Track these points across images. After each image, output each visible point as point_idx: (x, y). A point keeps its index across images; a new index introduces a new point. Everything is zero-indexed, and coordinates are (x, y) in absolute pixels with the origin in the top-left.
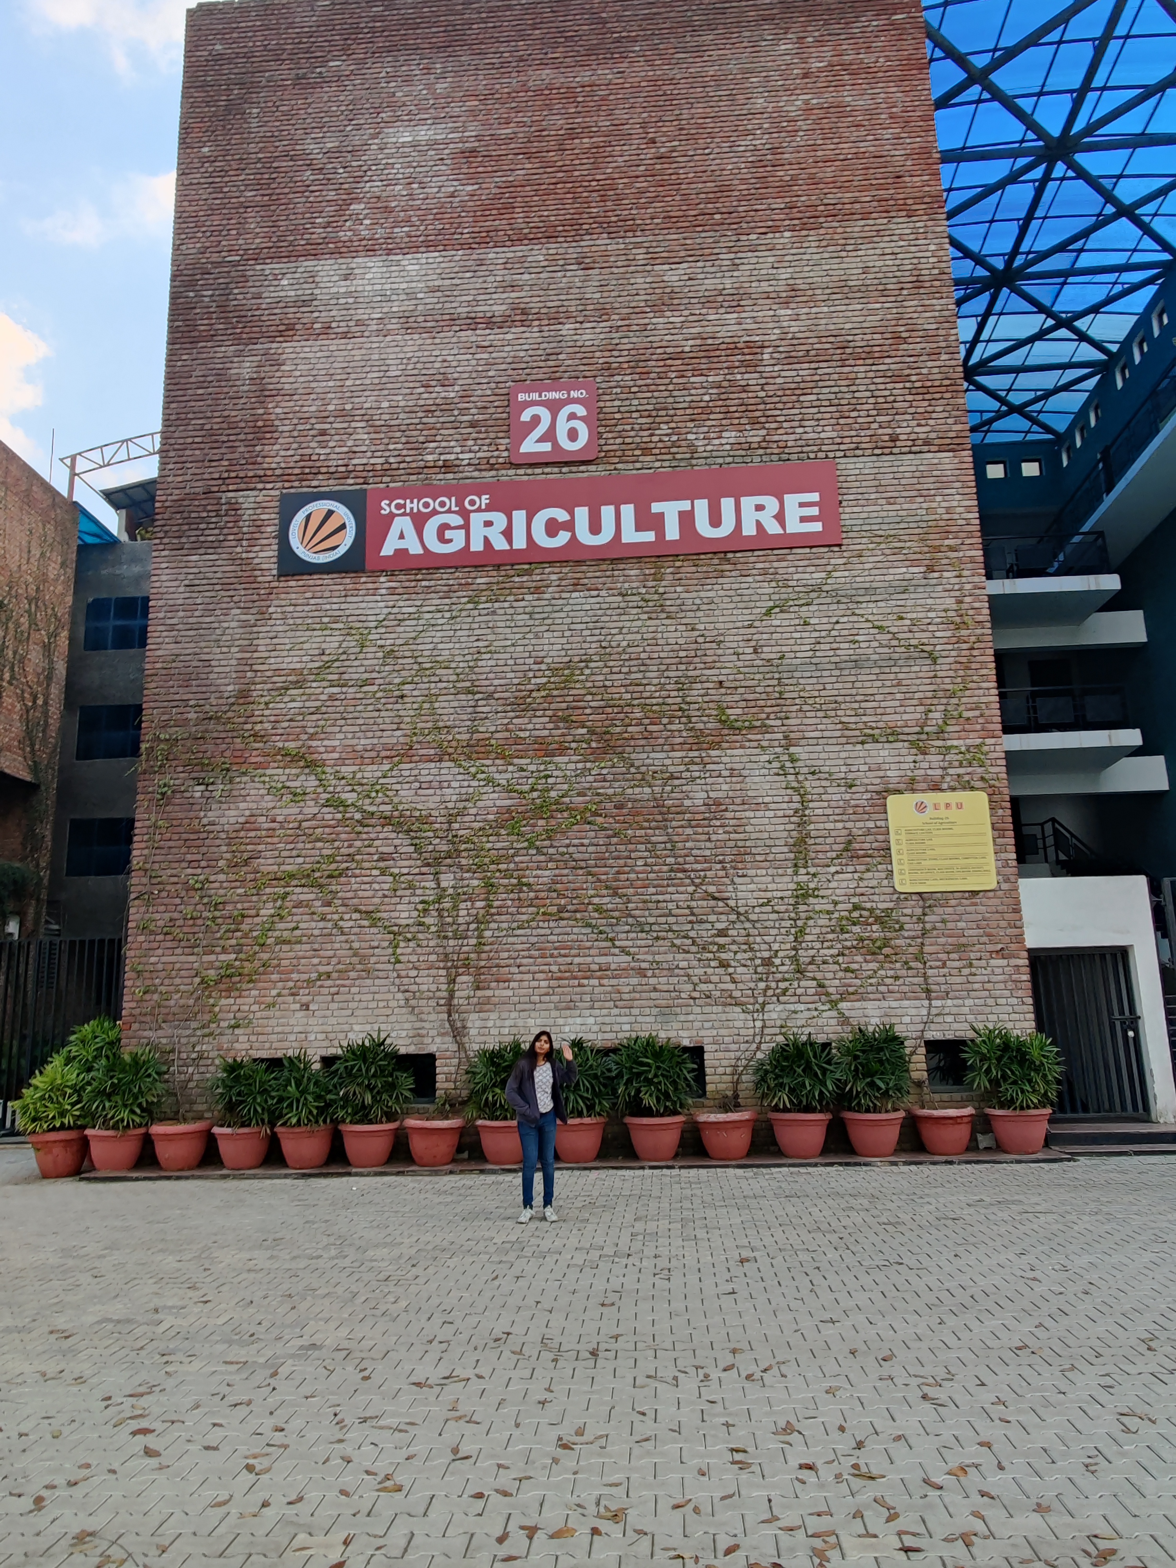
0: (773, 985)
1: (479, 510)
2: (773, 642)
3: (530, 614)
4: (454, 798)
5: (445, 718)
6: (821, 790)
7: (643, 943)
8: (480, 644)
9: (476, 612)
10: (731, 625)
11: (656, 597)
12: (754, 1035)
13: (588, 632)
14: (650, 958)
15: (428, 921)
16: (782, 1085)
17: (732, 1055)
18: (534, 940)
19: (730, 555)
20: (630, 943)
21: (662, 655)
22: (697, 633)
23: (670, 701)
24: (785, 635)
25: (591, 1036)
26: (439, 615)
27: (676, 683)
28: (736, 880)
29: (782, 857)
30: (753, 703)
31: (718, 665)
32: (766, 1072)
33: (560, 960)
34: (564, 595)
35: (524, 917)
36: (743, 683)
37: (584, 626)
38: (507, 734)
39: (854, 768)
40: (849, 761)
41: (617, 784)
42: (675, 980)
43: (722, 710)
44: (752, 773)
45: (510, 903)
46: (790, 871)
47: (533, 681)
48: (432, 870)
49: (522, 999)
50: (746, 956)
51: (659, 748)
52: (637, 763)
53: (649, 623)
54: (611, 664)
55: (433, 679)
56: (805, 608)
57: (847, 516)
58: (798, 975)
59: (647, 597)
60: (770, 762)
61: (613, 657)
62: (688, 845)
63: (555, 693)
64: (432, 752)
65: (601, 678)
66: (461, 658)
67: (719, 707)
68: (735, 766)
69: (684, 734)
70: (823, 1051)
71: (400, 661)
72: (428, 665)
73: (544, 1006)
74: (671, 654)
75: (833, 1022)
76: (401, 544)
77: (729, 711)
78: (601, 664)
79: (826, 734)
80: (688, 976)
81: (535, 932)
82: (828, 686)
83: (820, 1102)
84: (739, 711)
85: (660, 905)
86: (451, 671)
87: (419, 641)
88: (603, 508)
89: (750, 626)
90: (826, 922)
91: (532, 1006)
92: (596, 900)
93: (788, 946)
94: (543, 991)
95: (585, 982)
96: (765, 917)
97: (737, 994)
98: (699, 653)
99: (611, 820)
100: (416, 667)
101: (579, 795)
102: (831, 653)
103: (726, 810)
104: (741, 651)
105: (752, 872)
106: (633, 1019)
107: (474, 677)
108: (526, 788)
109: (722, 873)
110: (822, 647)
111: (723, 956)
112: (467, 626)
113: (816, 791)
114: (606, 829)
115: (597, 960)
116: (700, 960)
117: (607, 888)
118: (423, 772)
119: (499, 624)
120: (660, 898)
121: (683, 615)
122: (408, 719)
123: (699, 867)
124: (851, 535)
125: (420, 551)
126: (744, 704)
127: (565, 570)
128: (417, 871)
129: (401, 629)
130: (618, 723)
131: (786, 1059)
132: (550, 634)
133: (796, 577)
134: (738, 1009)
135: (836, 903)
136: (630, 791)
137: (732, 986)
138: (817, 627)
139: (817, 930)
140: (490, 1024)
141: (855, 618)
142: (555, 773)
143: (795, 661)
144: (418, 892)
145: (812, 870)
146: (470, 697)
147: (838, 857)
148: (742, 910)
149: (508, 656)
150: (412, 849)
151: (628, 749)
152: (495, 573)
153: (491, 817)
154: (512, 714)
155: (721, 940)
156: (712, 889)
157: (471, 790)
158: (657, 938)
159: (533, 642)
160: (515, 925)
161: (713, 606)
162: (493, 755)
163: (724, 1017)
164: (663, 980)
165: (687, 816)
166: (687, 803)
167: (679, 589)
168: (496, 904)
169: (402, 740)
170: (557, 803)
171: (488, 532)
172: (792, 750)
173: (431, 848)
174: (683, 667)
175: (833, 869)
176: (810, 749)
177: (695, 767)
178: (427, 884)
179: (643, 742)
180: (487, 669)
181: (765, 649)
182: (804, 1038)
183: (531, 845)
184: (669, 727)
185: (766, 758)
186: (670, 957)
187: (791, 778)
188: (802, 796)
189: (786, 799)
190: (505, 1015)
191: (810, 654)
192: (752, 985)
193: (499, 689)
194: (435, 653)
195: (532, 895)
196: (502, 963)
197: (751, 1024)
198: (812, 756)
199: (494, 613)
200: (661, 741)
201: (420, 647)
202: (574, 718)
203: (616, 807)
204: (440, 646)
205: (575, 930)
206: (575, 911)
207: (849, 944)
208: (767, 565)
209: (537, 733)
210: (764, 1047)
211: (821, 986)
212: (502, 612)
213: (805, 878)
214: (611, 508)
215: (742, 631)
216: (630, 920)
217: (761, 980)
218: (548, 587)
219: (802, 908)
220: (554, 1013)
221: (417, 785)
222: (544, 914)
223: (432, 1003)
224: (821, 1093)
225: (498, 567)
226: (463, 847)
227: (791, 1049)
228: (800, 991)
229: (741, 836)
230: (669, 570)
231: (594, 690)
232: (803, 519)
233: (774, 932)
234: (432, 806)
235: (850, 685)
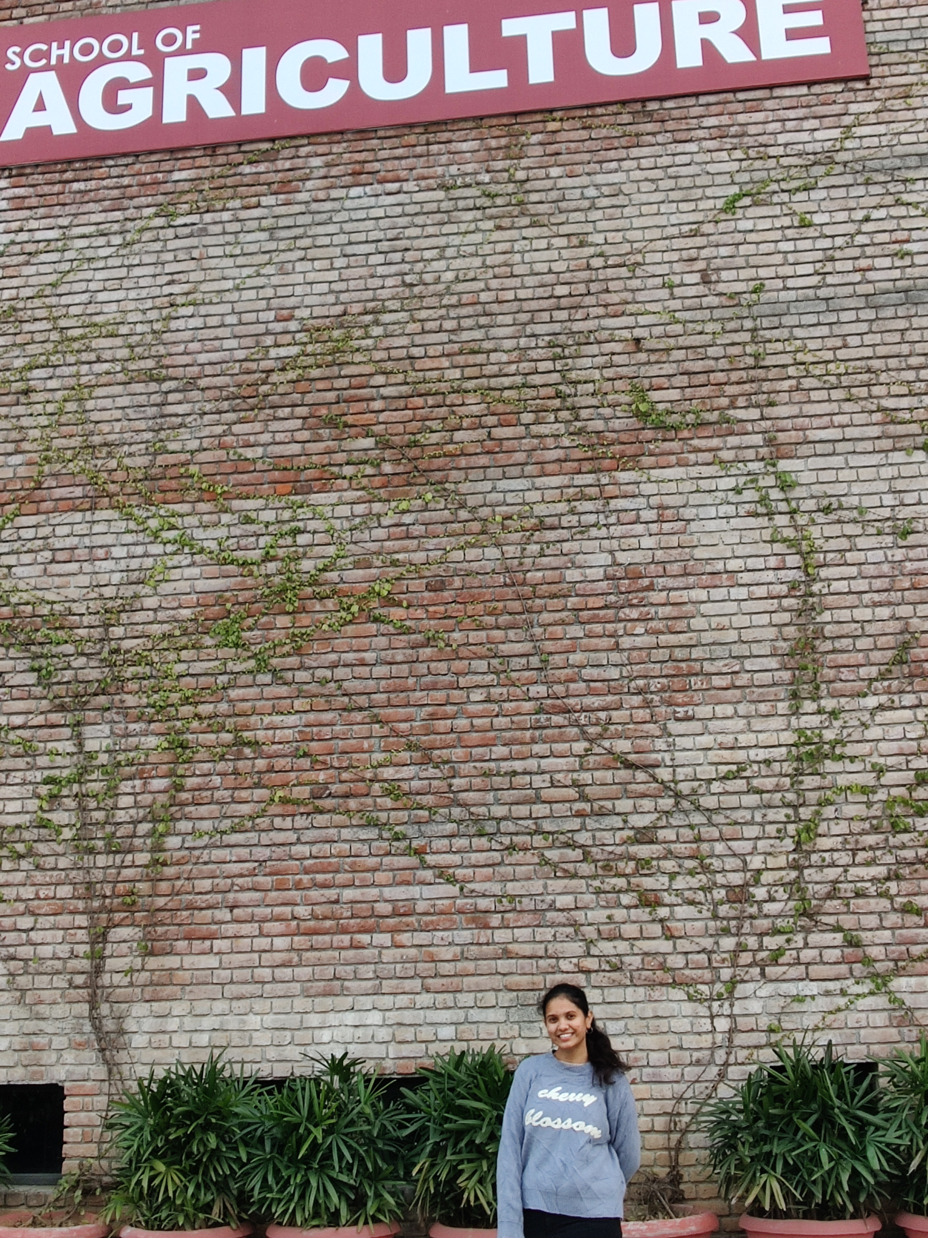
0: (752, 942)
1: (182, 52)
2: (740, 262)
3: (271, 230)
4: (116, 578)
5: (105, 428)
6: (844, 544)
7: (481, 858)
8: (176, 289)
9: (170, 233)
10: (656, 233)
11: (511, 188)
12: (714, 1048)
13: (380, 258)
14: (496, 888)
15: (59, 817)
16: (768, 1158)
17: (666, 1090)
18: (262, 853)
19: (652, 106)
20: (456, 859)
21: (522, 294)
22: (591, 250)
23: (537, 379)
24: (764, 248)
25: (377, 1051)
26: (102, 241)
27: (551, 345)
28: (674, 727)
29: (766, 678)
30: (702, 379)
31: (631, 308)
32: (736, 1128)
33: (315, 894)
34: (334, 193)
35: (245, 809)
36: (681, 341)
37: (370, 248)
38: (221, 454)
39: (910, 498)
40: (900, 485)
41: (431, 543)
42: (547, 933)
43: (641, 393)
44: (703, 512)
45: (217, 780)
46: (783, 707)
47: (273, 353)
48: (70, 718)
49: (239, 975)
50: (694, 882)
51: (515, 471)
52: (472, 501)
53: (497, 235)
54: (423, 314)
55: (85, 357)
56: (802, 196)
57: (878, 26)
58: (804, 921)
59: (493, 189)
60: (738, 491)
61: (426, 302)
62: (576, 658)
63: (315, 373)
64: (78, 492)
65: (404, 341)
66: (139, 317)
67: (634, 389)
68: (668, 500)
69: (566, 442)
70: (858, 1081)
71: (27, 327)
72: (77, 333)
73: (280, 988)
74: (540, 292)
75: (880, 1019)
76: (39, 120)
77: (655, 396)
78: (402, 316)
79: (850, 432)
80: (575, 924)
81: (265, 838)
82: (853, 341)
83: (853, 1195)
84: (674, 394)
85: (519, 780)
86: (118, 341)
87: (62, 289)
88: (411, 33)
89: (694, 234)
90: (861, 810)
91: (254, 989)
92: (388, 773)
93: (782, 861)
94: (279, 957)
95: (365, 938)
96: (733, 801)
97: (676, 961)
98: (594, 287)
99: (420, 613)
100: (55, 336)
101: (357, 565)
102: (857, 277)
103: (650, 588)
104: (676, 279)
105: (704, 711)
106: (459, 1015)
107: (162, 350)
108: (255, 555)
109: (642, 714)
110: (839, 266)
111: (648, 883)
112: (152, 259)
113: (833, 544)
114: (409, 631)
115: (388, 892)
116: (598, 892)
117: (410, 747)
118: (60, 531)
119: (212, 251)
120: (518, 765)
121: (562, 218)
122: (35, 433)
123: (595, 701)
124: (885, 59)
125: (71, 128)
126: (683, 380)
127: (336, 149)
128: (40, 720)
129: (32, 270)
130: (434, 425)
131: (779, 1100)
132: (308, 265)
133: (782, 139)
134: (678, 994)
135: (880, 771)
136: (457, 555)
137: (665, 946)
138: (827, 230)
139: (842, 827)
140: (172, 1024)
141: (902, 211)
142: (312, 525)
143: (785, 296)
144: (42, 761)
145: (829, 704)
146: (153, 386)
147: (882, 677)
148: (685, 788)
149: (227, 308)
150: (32, 678)
151: (455, 475)
152: (206, 161)
153: (186, 613)
154: (231, 417)
155: (643, 851)
156: (622, 746)
157: (148, 562)
158: (512, 848)
159: (275, 280)
160: (226, 824)
161: (621, 200)
162: (194, 495)
163: (649, 1010)
164: (523, 934)
165: (572, 602)
166: (572, 575)
167: (555, 172)
168: (190, 782)
169: (22, 471)
170: (314, 582)
171: (197, 88)
172: (783, 465)
173: (68, 675)
174: (563, 315)
175: (872, 702)
176: (820, 462)
177: (588, 506)
178: (59, 746)
179: (484, 460)
180: (187, 335)
181: (724, 275)
182: (818, 1054)
183: (262, 666)
184: (535, 429)
185: (730, 483)
186: (536, 886)
187: (782, 520)
188: (804, 555)
189: (773, 562)
190: (202, 1007)
191: (814, 280)
192: (708, 943)
193: (209, 370)
194: (91, 309)
195: (261, 764)
196: (200, 900)
197: (706, 1024)
198: (825, 476)
199: (204, 232)
200: (520, 457)
201: (64, 300)
202: (350, 419)
203: (429, 588)
204: (101, 297)
205: (346, 833)
206: (347, 796)
207: (909, 854)
208: (725, 120)
209: (278, 450)
210: (734, 1072)
211: (852, 943)
212: (218, 229)
213: (815, 721)
214: (426, 33)
215: (678, 243)
216: (456, 812)
217: (726, 932)
218: (303, 180)
219: (809, 782)
220: (300, 1004)
221: (48, 554)
222: (284, 801)
223: (60, 981)
224: (855, 1174)
225: (212, 149)
226: (130, 671)
227: (789, 1079)
228: (807, 955)
229: (682, 638)
230: (535, 139)
231: (389, 365)
232: (792, 34)
233: (752, 831)
234: (73, 593)
235: (897, 337)
